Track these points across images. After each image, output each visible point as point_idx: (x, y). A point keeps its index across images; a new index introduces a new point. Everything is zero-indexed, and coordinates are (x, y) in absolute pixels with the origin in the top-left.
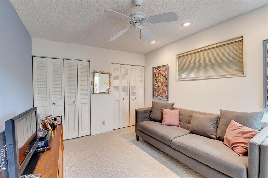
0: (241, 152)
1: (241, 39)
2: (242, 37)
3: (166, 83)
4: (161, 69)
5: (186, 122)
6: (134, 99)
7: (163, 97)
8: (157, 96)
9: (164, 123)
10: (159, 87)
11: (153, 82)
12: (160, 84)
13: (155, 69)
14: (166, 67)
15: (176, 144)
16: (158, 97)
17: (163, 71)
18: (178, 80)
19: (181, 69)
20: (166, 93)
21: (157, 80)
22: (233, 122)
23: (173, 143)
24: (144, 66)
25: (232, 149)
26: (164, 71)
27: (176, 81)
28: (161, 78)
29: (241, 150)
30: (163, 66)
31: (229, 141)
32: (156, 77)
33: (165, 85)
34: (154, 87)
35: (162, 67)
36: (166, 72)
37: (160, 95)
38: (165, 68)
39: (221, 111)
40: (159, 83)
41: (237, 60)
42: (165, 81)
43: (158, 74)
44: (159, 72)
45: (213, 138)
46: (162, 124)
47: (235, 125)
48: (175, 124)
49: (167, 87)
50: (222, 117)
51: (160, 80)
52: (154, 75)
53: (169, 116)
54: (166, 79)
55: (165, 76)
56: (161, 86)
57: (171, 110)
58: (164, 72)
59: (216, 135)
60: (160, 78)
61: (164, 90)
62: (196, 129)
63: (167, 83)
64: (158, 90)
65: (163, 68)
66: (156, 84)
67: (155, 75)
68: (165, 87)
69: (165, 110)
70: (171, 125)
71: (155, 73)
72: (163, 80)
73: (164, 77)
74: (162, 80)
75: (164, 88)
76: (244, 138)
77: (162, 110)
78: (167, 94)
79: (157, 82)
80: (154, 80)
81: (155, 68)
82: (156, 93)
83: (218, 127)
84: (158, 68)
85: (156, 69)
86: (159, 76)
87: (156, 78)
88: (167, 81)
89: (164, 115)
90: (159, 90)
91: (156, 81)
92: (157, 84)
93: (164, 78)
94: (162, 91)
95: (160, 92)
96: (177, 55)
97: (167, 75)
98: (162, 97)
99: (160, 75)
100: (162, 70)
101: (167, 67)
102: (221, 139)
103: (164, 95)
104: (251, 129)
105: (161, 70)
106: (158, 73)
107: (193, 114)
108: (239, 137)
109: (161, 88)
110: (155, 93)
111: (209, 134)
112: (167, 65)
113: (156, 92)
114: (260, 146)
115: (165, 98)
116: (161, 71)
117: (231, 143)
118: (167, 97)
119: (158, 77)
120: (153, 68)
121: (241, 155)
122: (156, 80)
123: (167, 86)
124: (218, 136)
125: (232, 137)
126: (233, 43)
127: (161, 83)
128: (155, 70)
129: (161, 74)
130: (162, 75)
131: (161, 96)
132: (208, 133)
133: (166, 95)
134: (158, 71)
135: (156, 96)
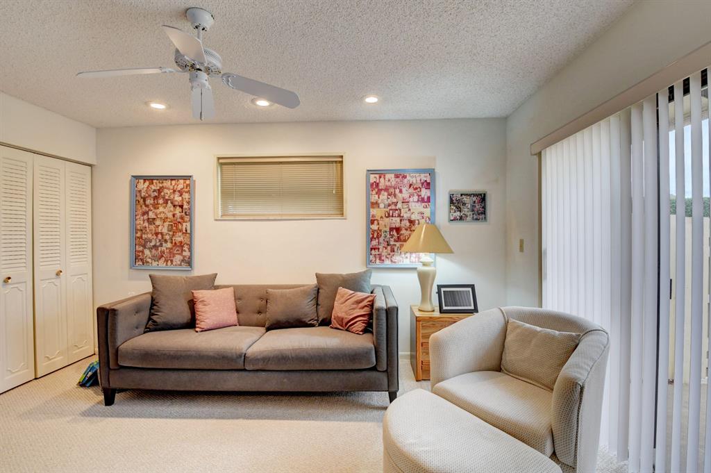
0: (360, 329)
1: (340, 159)
2: (342, 157)
3: (184, 224)
4: (167, 184)
5: (254, 313)
6: (54, 276)
7: (174, 263)
8: (149, 260)
9: (202, 327)
10: (160, 236)
11: (133, 218)
12: (160, 228)
13: (142, 181)
14: (185, 183)
15: (259, 357)
16: (155, 264)
17: (174, 191)
18: (220, 218)
19: (229, 193)
20: (182, 251)
21: (151, 215)
22: (341, 290)
23: (248, 358)
24: (90, 165)
25: (347, 330)
26: (179, 191)
27: (216, 220)
28: (166, 211)
29: (360, 326)
30: (172, 178)
31: (340, 320)
32: (147, 206)
33: (181, 231)
34: (139, 235)
35: (172, 180)
36: (186, 196)
37: (162, 256)
38: (181, 183)
39: (318, 276)
40: (158, 222)
41: (334, 192)
42: (182, 218)
43: (155, 198)
44: (159, 191)
45: (312, 326)
46: (197, 329)
47: (345, 294)
48: (229, 321)
49: (189, 234)
50: (322, 286)
51: (162, 215)
52: (139, 198)
53: (213, 305)
54: (183, 214)
55: (181, 207)
56: (165, 230)
57: (213, 292)
58: (177, 193)
59: (316, 318)
60: (161, 209)
61: (178, 244)
62: (282, 318)
63: (188, 224)
64: (153, 244)
65: (173, 182)
66: (146, 224)
67: (144, 199)
68: (180, 234)
69: (200, 294)
70: (221, 326)
71: (143, 194)
72: (174, 215)
73: (178, 208)
74: (170, 215)
75: (179, 238)
76: (360, 308)
77: (193, 293)
78: (186, 253)
79: (151, 221)
80: (140, 212)
81: (145, 180)
82: (147, 252)
83: (317, 304)
84: (154, 181)
85: (147, 183)
86: (158, 204)
87: (145, 209)
88: (187, 218)
89: (199, 306)
90: (158, 244)
91: (146, 217)
92: (152, 227)
93: (178, 210)
94: (169, 245)
95: (163, 248)
96: (219, 158)
97: (188, 203)
98: (169, 263)
99: (161, 201)
100: (172, 187)
101: (188, 182)
102: (326, 322)
103: (178, 258)
104: (366, 295)
105: (169, 189)
106: (156, 194)
107: (270, 290)
108: (354, 309)
109: (167, 237)
110: (143, 252)
111: (307, 320)
112: (190, 176)
113: (145, 248)
114: (386, 310)
115: (181, 265)
116: (166, 191)
117: (345, 321)
118: (189, 262)
119: (156, 206)
120: (137, 177)
121: (361, 333)
122: (147, 213)
123: (189, 231)
124: (320, 320)
125: (346, 312)
126: (328, 162)
127: (166, 224)
128: (143, 186)
129: (167, 197)
130: (169, 202)
131: (166, 261)
132: (304, 320)
133: (184, 257)
134: (153, 188)
135: (144, 262)
